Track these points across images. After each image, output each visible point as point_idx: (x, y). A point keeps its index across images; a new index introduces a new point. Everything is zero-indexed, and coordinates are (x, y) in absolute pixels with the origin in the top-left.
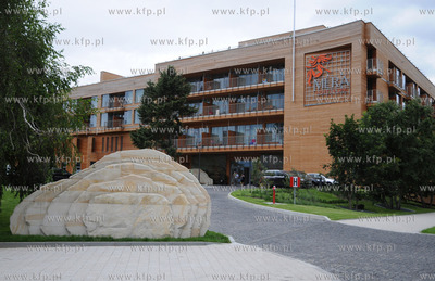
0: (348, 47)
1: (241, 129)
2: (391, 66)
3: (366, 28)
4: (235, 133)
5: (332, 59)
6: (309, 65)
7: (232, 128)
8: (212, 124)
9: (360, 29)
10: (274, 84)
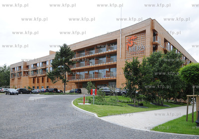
0: (144, 32)
1: (100, 71)
2: (166, 41)
3: (153, 22)
4: (98, 73)
5: (137, 38)
6: (127, 41)
7: (97, 71)
8: (89, 69)
9: (149, 22)
10: (112, 51)
